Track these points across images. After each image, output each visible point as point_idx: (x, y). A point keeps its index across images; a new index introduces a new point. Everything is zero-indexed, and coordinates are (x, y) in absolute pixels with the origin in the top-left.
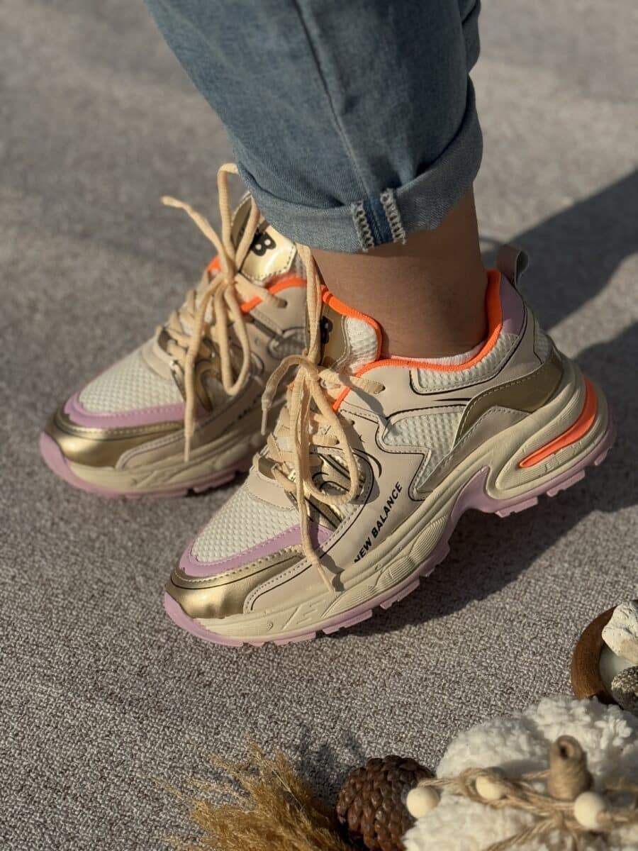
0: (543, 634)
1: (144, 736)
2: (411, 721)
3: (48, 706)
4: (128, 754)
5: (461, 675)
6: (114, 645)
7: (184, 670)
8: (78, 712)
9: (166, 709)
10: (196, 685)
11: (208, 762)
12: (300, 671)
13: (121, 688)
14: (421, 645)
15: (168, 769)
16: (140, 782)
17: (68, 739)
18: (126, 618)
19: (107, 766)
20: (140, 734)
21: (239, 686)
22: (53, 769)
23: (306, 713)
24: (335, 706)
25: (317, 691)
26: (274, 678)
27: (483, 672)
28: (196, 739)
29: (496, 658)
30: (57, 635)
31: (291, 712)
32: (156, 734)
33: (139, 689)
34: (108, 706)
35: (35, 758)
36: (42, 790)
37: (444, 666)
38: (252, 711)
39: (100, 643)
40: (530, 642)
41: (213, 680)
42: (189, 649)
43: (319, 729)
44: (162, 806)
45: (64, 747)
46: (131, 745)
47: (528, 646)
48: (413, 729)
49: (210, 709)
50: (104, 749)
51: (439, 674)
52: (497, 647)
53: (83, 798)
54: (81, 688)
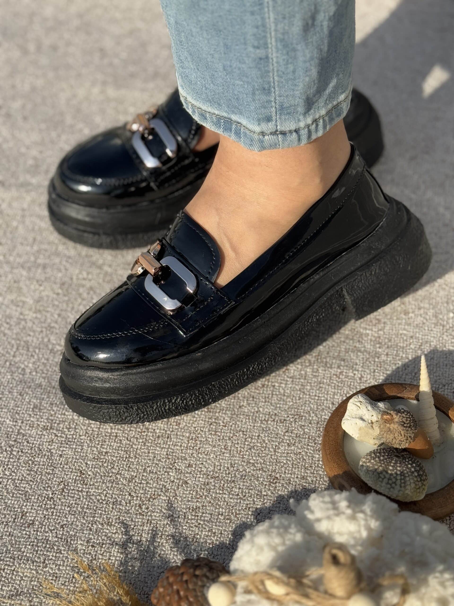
0: (292, 427)
2: (202, 523)
5: (235, 474)
10: (22, 526)
12: (106, 496)
14: (200, 455)
21: (58, 519)
23: (115, 533)
24: (138, 521)
25: (122, 510)
26: (86, 506)
27: (252, 468)
29: (260, 455)
31: (104, 534)
37: (220, 470)
38: (71, 540)
40: (284, 435)
41: (35, 518)
42: (11, 495)
47: (283, 440)
48: (205, 528)
49: (36, 546)
51: (218, 477)
52: (259, 445)
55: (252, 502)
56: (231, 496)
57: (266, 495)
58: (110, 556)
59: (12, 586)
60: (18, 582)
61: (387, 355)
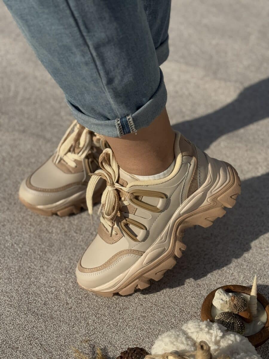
0: (195, 290)
1: (46, 328)
2: (146, 323)
3: (10, 316)
4: (40, 335)
5: (165, 305)
6: (35, 293)
7: (61, 302)
8: (21, 319)
9: (54, 318)
10: (66, 308)
11: (70, 338)
13: (38, 309)
15: (55, 341)
16: (45, 346)
17: (18, 329)
18: (39, 282)
19: (32, 339)
21: (82, 309)
22: (12, 341)
23: (107, 319)
24: (118, 317)
25: (111, 311)
26: (95, 306)
27: (173, 304)
28: (66, 329)
29: (178, 299)
30: (14, 289)
31: (101, 319)
32: (51, 327)
33: (44, 310)
34: (33, 317)
35: (5, 336)
36: (8, 349)
37: (159, 302)
38: (87, 319)
39: (30, 292)
40: (191, 293)
41: (72, 306)
42: (64, 294)
43: (112, 325)
44: (53, 355)
45: (16, 332)
46: (41, 331)
48: (147, 325)
49: (71, 318)
50: (31, 333)
51: (157, 305)
52: (178, 294)
53: (23, 352)
54: (22, 310)
56: (161, 314)
57: (177, 317)
58: (103, 329)
59: (58, 333)
60: (61, 331)
61: (247, 266)
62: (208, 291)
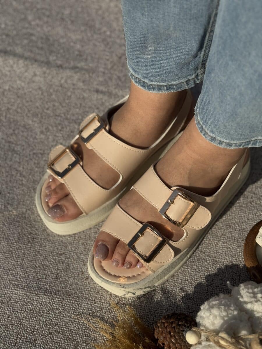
2: (177, 284)
3: (20, 301)
4: (59, 319)
6: (43, 265)
8: (33, 302)
9: (71, 294)
10: (82, 279)
13: (50, 286)
15: (78, 324)
16: (66, 332)
17: (31, 316)
18: (46, 251)
19: (50, 327)
20: (62, 308)
22: (28, 332)
28: (87, 307)
30: (17, 263)
32: (69, 307)
33: (58, 286)
34: (46, 297)
39: (37, 265)
40: (221, 237)
42: (76, 261)
45: (30, 320)
46: (59, 315)
47: (220, 239)
50: (48, 318)
53: (43, 344)
54: (32, 289)
55: (203, 274)
56: (192, 270)
57: (211, 271)
59: (79, 313)
60: (82, 311)
62: (240, 232)
